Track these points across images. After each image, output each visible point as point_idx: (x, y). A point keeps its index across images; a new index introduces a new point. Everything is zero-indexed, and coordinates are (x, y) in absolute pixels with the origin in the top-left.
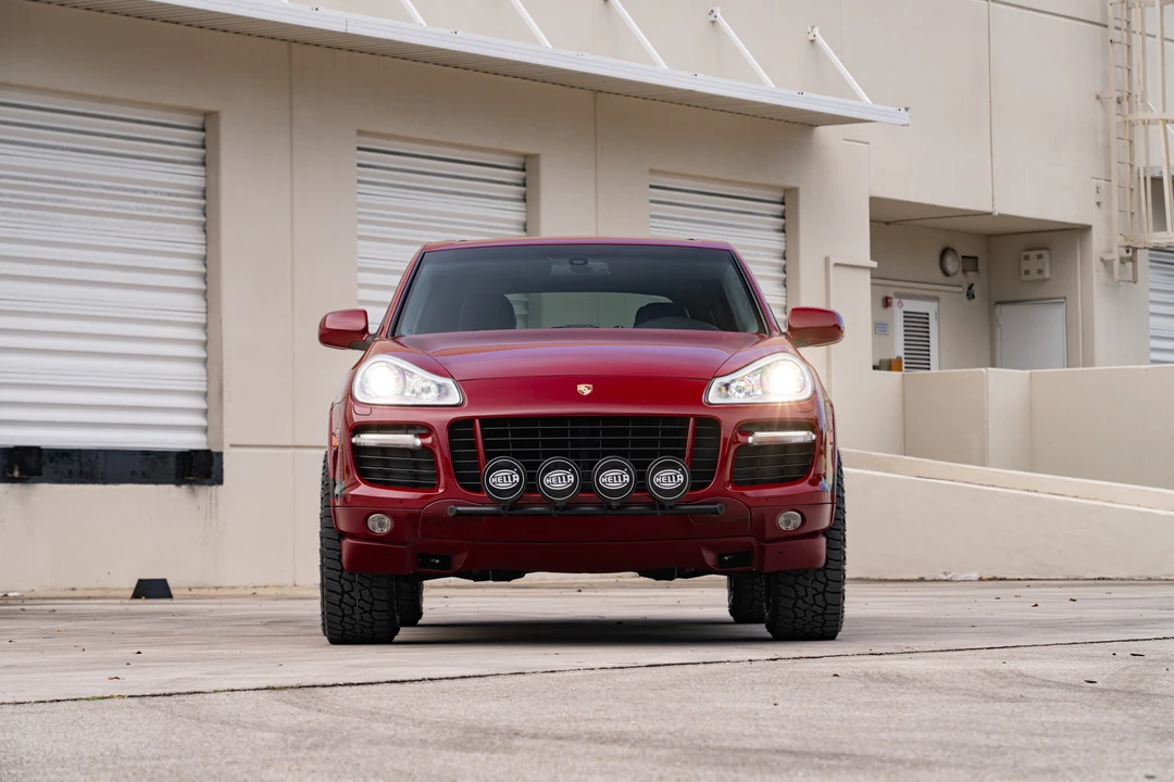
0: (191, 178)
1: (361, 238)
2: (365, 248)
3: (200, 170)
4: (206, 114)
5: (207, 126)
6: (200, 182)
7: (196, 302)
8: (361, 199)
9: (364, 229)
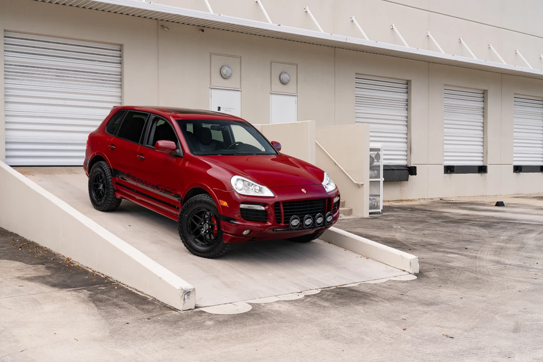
0: (481, 105)
1: (514, 117)
2: (515, 120)
3: (483, 103)
4: (484, 90)
5: (484, 93)
6: (483, 106)
7: (481, 133)
8: (515, 109)
9: (515, 115)
